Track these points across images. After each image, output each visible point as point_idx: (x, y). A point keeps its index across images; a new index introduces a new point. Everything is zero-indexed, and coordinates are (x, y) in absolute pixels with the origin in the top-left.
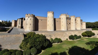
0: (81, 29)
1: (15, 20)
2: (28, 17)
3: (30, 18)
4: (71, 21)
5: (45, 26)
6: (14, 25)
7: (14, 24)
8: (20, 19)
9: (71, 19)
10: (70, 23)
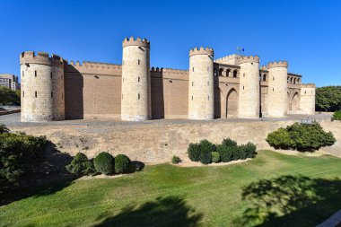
0: (286, 114)
2: (25, 66)
4: (242, 80)
5: (115, 102)
9: (241, 72)
10: (233, 90)
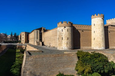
1: (25, 32)
2: (63, 27)
3: (67, 28)
6: (24, 41)
7: (24, 38)
8: (37, 29)
